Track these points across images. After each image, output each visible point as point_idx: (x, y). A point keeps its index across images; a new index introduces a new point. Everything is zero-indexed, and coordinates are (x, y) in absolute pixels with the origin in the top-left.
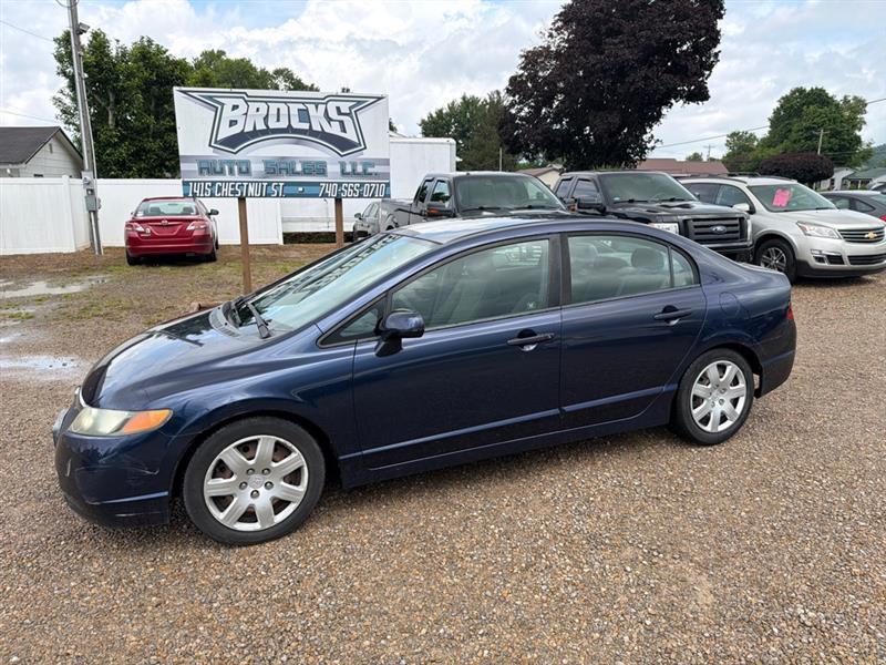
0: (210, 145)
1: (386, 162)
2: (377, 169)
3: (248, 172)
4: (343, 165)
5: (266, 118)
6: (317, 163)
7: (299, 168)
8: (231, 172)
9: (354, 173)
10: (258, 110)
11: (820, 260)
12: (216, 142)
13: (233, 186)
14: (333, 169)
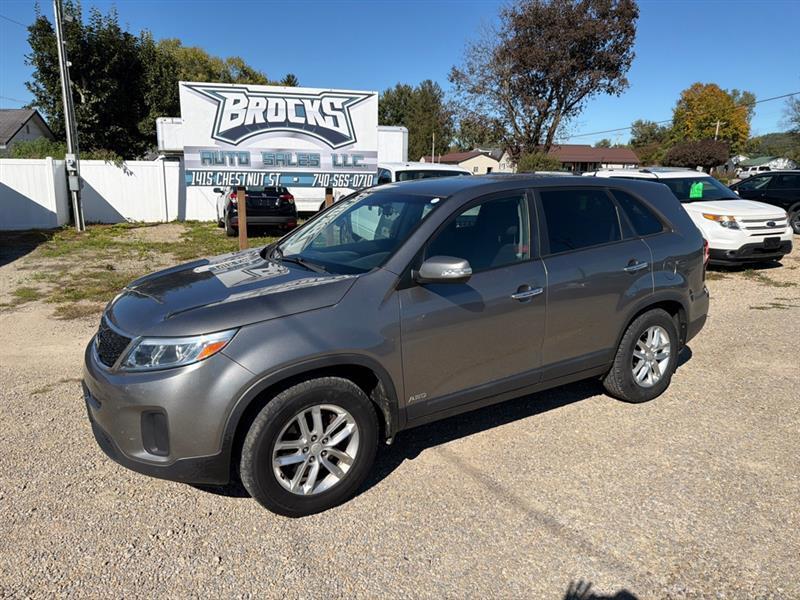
0: (212, 137)
1: (375, 155)
2: (367, 161)
3: (247, 163)
4: (335, 157)
5: (265, 113)
6: (311, 155)
7: (294, 159)
8: (232, 162)
9: (345, 164)
10: (258, 104)
12: (218, 134)
13: (233, 176)
14: (326, 161)
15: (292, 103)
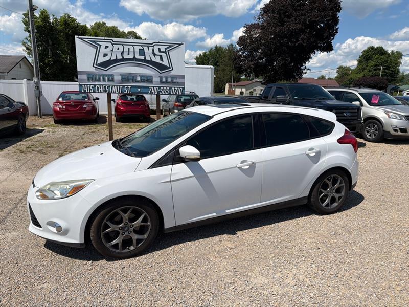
0: (93, 66)
1: (183, 77)
2: (178, 80)
3: (112, 80)
4: (161, 78)
5: (122, 53)
6: (148, 76)
7: (138, 79)
8: (104, 80)
9: (167, 82)
10: (118, 49)
11: (395, 130)
12: (96, 65)
13: (105, 87)
14: (156, 80)
15: (137, 48)
